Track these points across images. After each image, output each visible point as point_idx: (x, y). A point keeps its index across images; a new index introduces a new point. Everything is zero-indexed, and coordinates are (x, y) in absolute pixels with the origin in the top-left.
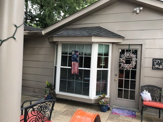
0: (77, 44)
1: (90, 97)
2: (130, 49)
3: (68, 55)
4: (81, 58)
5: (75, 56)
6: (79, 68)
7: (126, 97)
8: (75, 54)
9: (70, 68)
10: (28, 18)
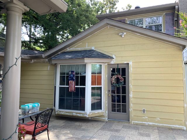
0: (74, 65)
1: (86, 112)
2: (119, 68)
3: (66, 75)
4: (77, 77)
5: (72, 76)
6: (76, 86)
7: (119, 111)
8: (72, 74)
9: (68, 86)
10: (32, 41)
